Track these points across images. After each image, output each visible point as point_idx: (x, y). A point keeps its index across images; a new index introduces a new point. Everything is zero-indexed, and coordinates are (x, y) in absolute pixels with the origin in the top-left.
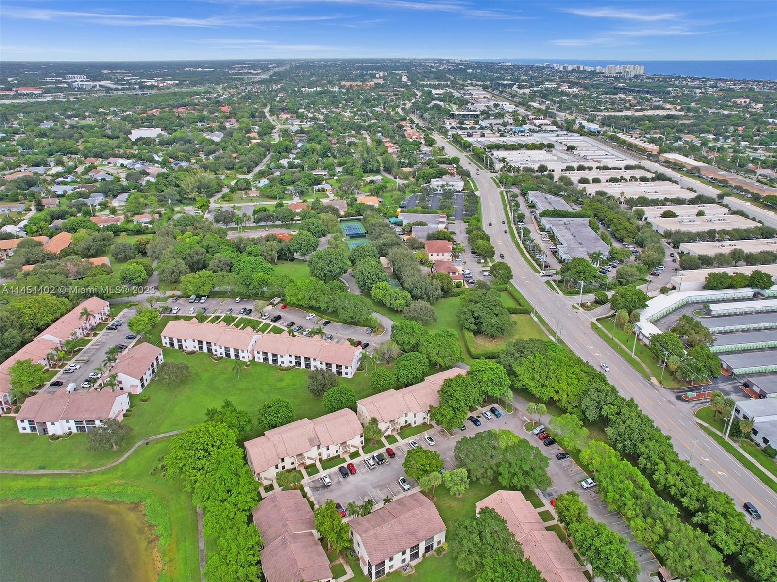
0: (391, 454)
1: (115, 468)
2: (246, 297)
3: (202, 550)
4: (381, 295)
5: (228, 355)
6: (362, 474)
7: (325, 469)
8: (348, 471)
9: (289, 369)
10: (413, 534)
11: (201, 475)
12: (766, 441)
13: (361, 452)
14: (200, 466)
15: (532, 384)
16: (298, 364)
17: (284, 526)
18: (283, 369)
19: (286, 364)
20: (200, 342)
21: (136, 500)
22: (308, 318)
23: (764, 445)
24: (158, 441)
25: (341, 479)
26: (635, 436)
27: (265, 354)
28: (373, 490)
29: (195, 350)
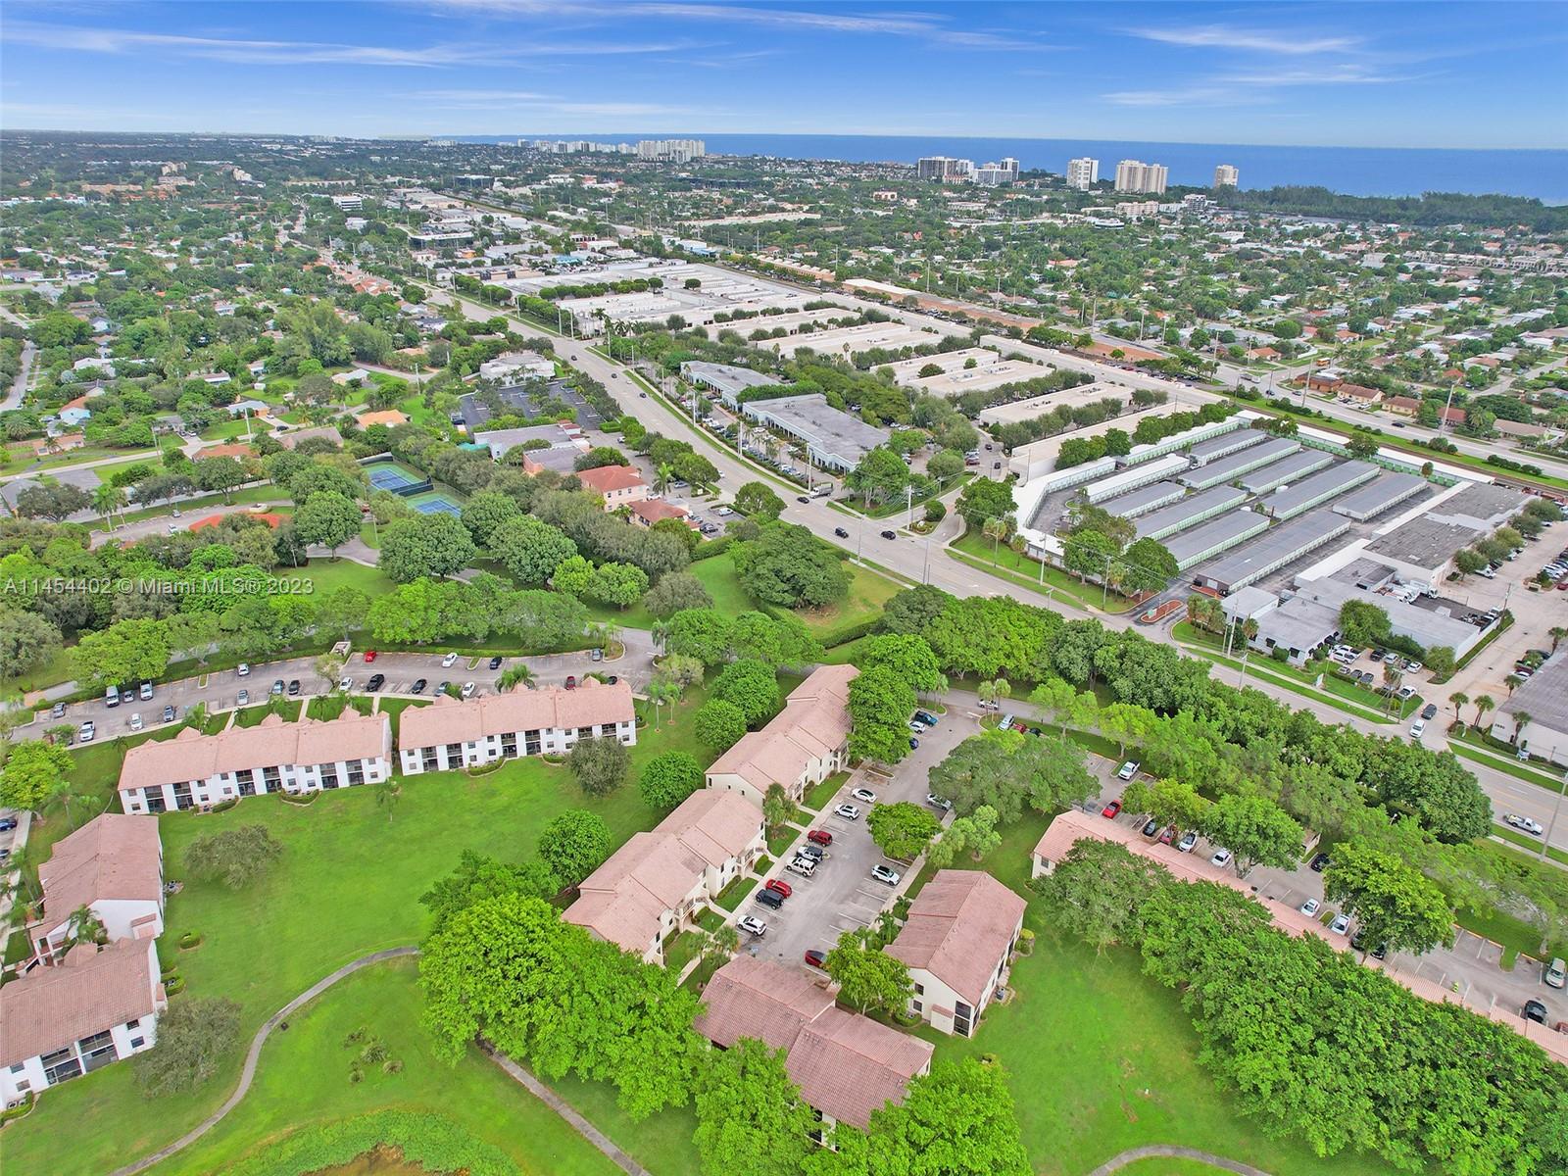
0: (821, 839)
1: (242, 1111)
2: (259, 659)
3: (617, 1156)
4: (582, 582)
5: (330, 781)
6: (802, 890)
7: (731, 910)
8: (776, 895)
9: (493, 767)
10: (993, 931)
11: (546, 1007)
12: (1270, 642)
13: (772, 858)
14: (533, 990)
15: (970, 652)
16: (510, 750)
17: (788, 1016)
18: (478, 773)
19: (483, 760)
20: (244, 775)
21: (367, 1147)
22: (446, 664)
23: (1269, 651)
24: (306, 1012)
25: (773, 913)
26: (1167, 678)
27: (429, 751)
28: (842, 906)
29: (232, 796)
